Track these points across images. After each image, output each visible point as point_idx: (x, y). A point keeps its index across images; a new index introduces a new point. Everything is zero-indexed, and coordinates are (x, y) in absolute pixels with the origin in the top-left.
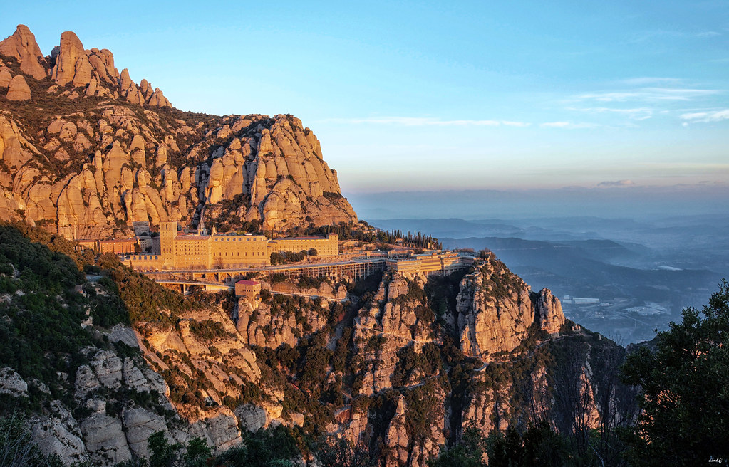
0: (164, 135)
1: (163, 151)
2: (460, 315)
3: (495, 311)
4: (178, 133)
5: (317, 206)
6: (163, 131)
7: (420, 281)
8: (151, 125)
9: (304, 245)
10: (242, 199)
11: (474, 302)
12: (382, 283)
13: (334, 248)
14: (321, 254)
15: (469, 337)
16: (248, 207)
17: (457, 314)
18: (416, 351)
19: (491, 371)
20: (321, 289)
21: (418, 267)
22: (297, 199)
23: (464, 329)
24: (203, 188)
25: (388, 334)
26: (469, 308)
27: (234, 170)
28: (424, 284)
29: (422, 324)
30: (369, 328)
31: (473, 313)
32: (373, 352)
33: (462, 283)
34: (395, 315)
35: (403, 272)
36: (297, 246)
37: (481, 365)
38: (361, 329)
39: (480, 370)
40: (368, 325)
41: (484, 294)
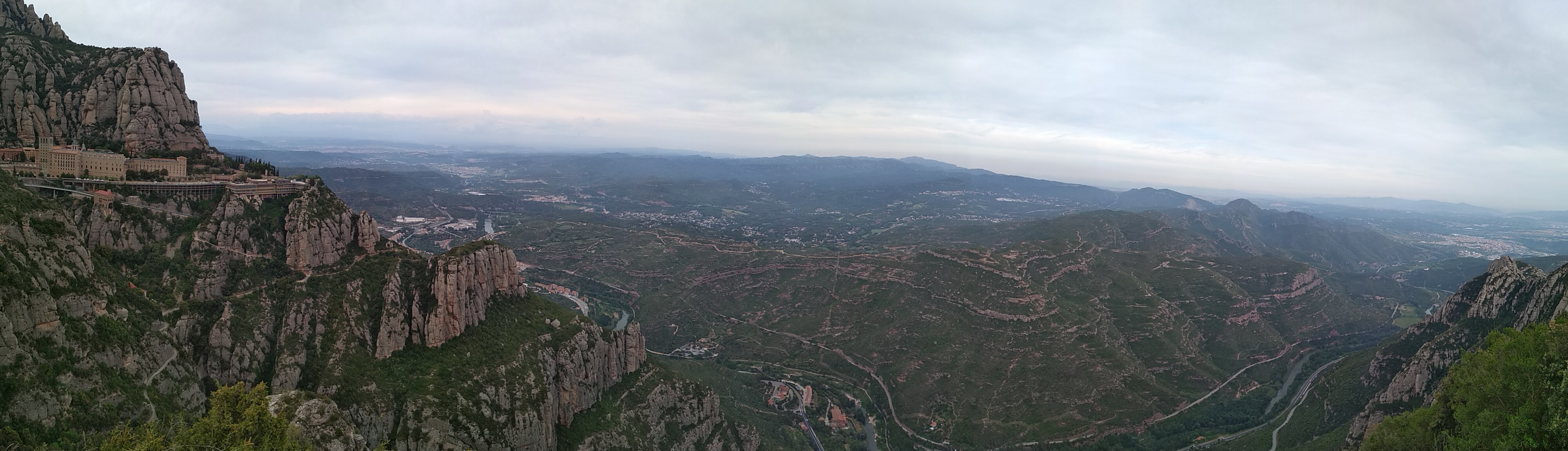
1: (51, 77)
2: (288, 233)
3: (317, 229)
5: (174, 133)
7: (256, 203)
9: (157, 166)
10: (111, 122)
11: (299, 222)
12: (221, 203)
13: (182, 170)
14: (172, 174)
15: (294, 253)
16: (114, 129)
17: (285, 232)
18: (246, 264)
19: (312, 282)
20: (167, 204)
21: (254, 190)
22: (156, 125)
23: (290, 245)
24: (82, 109)
25: (222, 247)
26: (295, 227)
27: (106, 96)
28: (259, 205)
29: (254, 240)
30: (206, 241)
31: (298, 232)
32: (207, 262)
33: (290, 206)
34: (229, 231)
35: (239, 194)
36: (152, 165)
37: (302, 276)
38: (198, 241)
39: (302, 281)
40: (204, 239)
41: (309, 215)
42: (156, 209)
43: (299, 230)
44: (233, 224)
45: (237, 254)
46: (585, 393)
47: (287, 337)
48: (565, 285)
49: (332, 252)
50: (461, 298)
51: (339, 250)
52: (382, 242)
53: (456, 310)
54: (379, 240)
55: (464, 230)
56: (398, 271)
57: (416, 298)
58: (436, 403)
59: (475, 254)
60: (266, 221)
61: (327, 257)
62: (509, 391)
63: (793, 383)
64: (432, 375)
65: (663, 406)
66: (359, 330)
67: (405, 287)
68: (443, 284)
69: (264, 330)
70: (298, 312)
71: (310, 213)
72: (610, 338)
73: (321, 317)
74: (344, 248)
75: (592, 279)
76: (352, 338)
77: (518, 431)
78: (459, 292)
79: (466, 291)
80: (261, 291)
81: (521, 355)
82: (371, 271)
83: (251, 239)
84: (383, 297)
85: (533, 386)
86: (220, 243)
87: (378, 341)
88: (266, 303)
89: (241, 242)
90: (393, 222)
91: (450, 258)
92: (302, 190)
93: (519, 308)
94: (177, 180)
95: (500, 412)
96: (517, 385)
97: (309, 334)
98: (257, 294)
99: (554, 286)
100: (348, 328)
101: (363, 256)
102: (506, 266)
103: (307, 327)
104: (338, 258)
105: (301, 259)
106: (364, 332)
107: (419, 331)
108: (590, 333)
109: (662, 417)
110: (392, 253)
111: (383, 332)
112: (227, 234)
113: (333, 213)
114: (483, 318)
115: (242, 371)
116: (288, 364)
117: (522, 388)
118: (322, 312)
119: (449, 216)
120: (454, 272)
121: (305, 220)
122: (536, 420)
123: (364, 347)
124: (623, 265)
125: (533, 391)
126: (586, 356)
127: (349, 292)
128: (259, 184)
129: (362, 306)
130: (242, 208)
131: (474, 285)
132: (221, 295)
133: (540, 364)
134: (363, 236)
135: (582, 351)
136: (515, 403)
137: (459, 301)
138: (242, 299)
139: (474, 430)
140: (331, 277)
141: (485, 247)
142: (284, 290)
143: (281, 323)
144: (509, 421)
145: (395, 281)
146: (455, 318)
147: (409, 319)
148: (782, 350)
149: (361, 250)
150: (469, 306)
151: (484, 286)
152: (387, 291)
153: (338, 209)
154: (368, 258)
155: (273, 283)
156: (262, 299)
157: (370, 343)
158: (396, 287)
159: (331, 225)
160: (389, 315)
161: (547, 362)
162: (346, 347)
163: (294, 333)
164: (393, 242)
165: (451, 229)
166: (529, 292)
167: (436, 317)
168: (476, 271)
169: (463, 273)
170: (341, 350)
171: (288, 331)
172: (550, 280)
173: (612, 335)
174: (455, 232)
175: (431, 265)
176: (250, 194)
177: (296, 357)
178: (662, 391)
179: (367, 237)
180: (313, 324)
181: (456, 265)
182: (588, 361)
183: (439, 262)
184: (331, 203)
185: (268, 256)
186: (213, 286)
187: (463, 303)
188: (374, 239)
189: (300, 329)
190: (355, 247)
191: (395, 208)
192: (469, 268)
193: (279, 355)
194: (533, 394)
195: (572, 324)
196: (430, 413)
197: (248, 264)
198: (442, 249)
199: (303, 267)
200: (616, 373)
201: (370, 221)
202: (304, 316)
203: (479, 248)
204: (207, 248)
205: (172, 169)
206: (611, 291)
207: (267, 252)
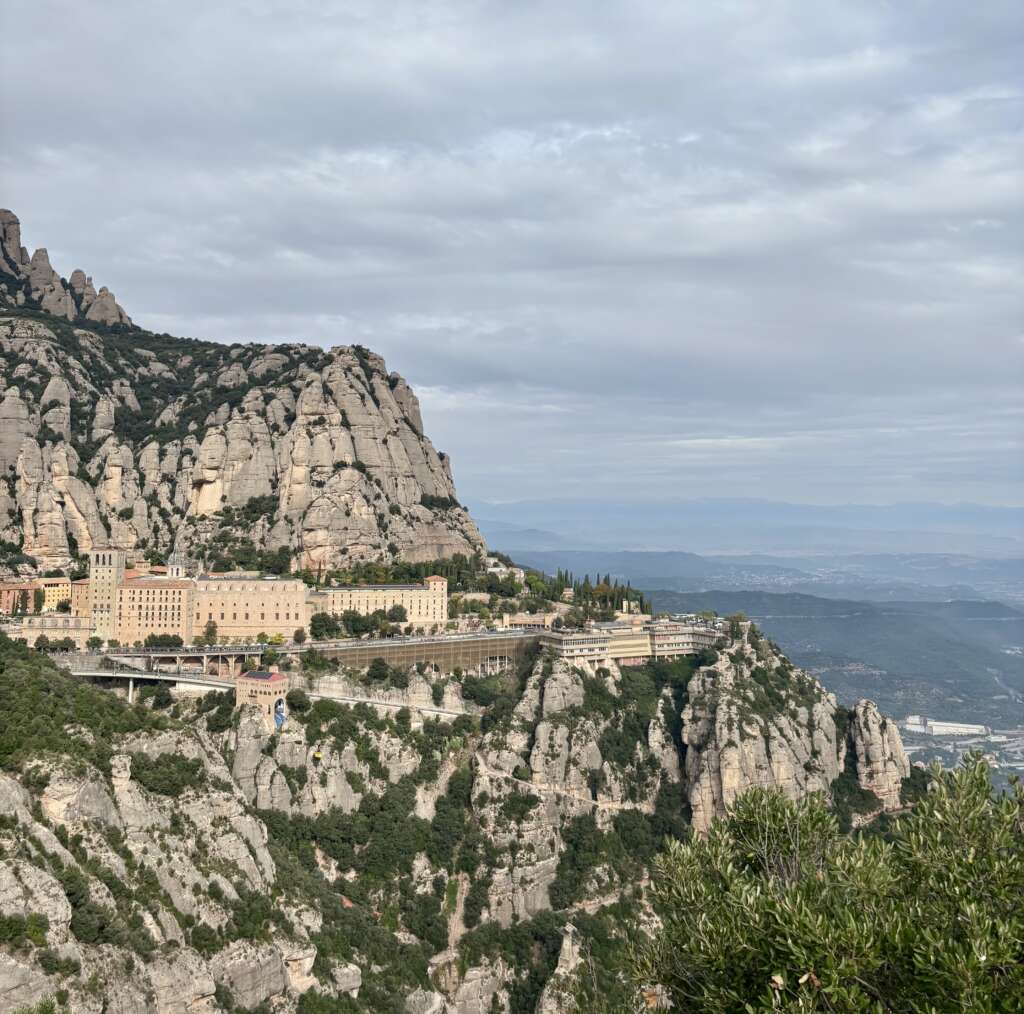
0: (111, 378)
1: (105, 410)
2: (690, 750)
4: (140, 374)
5: (409, 524)
6: (110, 369)
7: (610, 679)
8: (86, 358)
9: (380, 600)
10: (262, 507)
11: (717, 725)
12: (533, 680)
13: (438, 607)
14: (414, 619)
15: (709, 800)
16: (272, 522)
17: (685, 748)
18: (599, 826)
20: (410, 690)
21: (603, 649)
22: (371, 509)
23: (698, 781)
24: (184, 483)
25: (543, 788)
26: (709, 736)
27: (247, 450)
28: (616, 682)
29: (613, 768)
30: (505, 775)
33: (693, 684)
34: (557, 747)
35: (573, 657)
36: (367, 601)
38: (488, 776)
40: (502, 769)
41: (738, 708)
42: (386, 703)
43: (721, 745)
44: (563, 730)
45: (576, 803)
71: (741, 703)
74: (826, 791)
83: (607, 765)
86: (536, 777)
89: (585, 772)
94: (427, 630)
101: (873, 815)
112: (551, 754)
113: (793, 703)
121: (730, 719)
128: (613, 632)
130: (580, 690)
134: (868, 762)
149: (868, 800)
153: (802, 693)
154: (884, 818)
176: (596, 658)
185: (646, 808)
190: (851, 789)
197: (604, 825)
204: (508, 790)
205: (416, 606)
207: (643, 797)
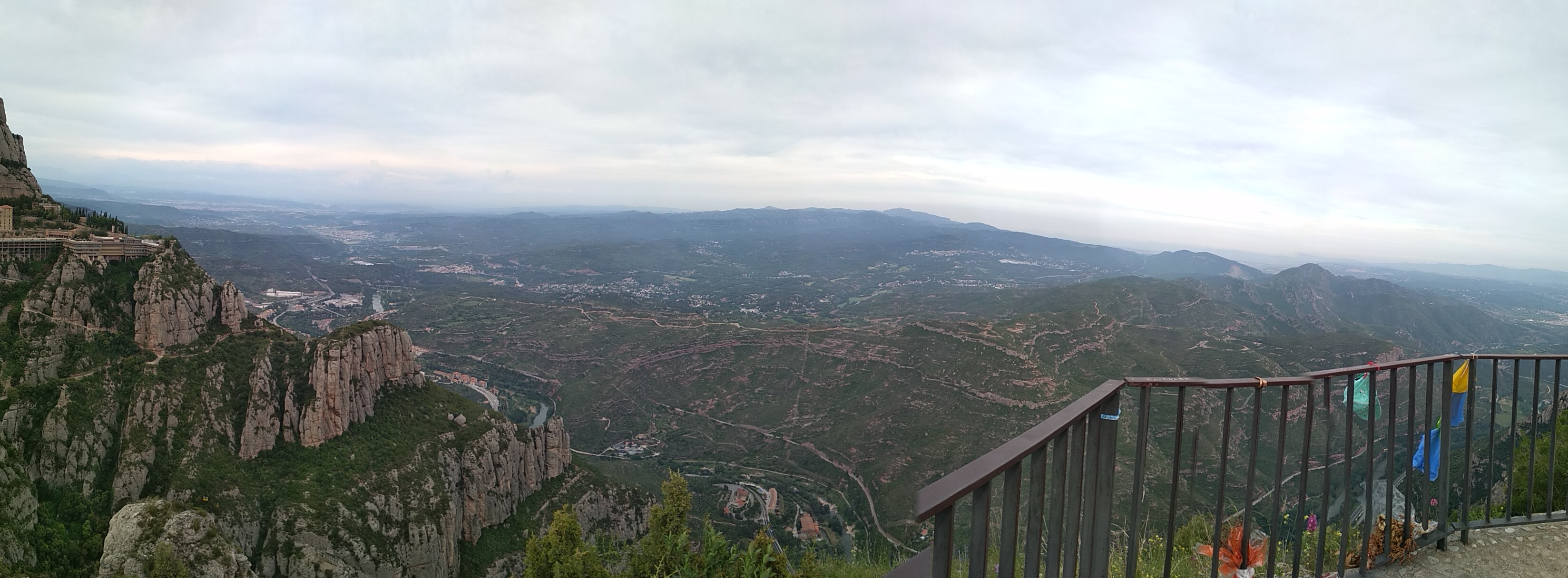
2: (137, 304)
3: (172, 301)
7: (100, 266)
11: (151, 292)
12: (58, 264)
13: (7, 223)
15: (143, 328)
17: (133, 303)
18: (87, 339)
19: (165, 365)
21: (98, 250)
23: (139, 319)
25: (58, 319)
26: (146, 298)
28: (103, 268)
29: (97, 311)
30: (38, 312)
31: (149, 303)
32: (39, 338)
33: (141, 271)
34: (67, 299)
35: (80, 254)
37: (154, 357)
38: (29, 312)
39: (153, 363)
40: (36, 309)
41: (162, 284)
43: (151, 302)
44: (71, 291)
45: (76, 327)
46: (495, 505)
47: (133, 429)
48: (471, 374)
49: (190, 329)
50: (344, 390)
51: (198, 326)
52: (249, 320)
53: (338, 404)
54: (246, 317)
55: (348, 307)
56: (268, 355)
57: (291, 388)
58: (312, 515)
59: (362, 337)
60: (112, 288)
61: (183, 334)
62: (402, 500)
63: (754, 485)
64: (308, 479)
65: (593, 518)
66: (220, 424)
67: (276, 374)
68: (323, 373)
69: (106, 419)
70: (146, 399)
71: (164, 281)
72: (527, 437)
73: (173, 407)
74: (204, 326)
75: (504, 366)
76: (210, 433)
77: (412, 547)
78: (343, 382)
79: (350, 381)
80: (104, 372)
81: (418, 457)
82: (236, 355)
83: (93, 309)
84: (250, 386)
85: (432, 493)
86: (55, 314)
87: (242, 438)
88: (109, 386)
89: (81, 312)
90: (262, 295)
91: (332, 342)
92: (155, 253)
93: (415, 401)
95: (391, 524)
96: (412, 492)
97: (159, 427)
98: (99, 375)
99: (458, 374)
100: (207, 422)
101: (226, 336)
102: (399, 351)
103: (156, 418)
104: (196, 336)
105: (151, 337)
106: (225, 427)
107: (292, 427)
108: (502, 432)
109: (592, 531)
110: (261, 333)
111: (249, 427)
112: (64, 303)
113: (192, 282)
114: (371, 413)
115: (79, 469)
116: (132, 461)
117: (418, 496)
118: (175, 402)
119: (330, 290)
120: (336, 359)
121: (157, 289)
122: (435, 535)
123: (224, 444)
124: (541, 348)
125: (432, 500)
126: (496, 460)
127: (209, 379)
128: (105, 242)
129: (224, 396)
130: (83, 271)
131: (361, 375)
132: (56, 377)
133: (441, 469)
134: (227, 311)
135: (492, 453)
136: (409, 514)
137: (343, 393)
138: (81, 381)
139: (358, 546)
140: (188, 360)
141: (375, 328)
142: (132, 372)
143: (127, 411)
144: (401, 535)
145: (264, 366)
146: (337, 413)
147: (280, 412)
148: (739, 446)
149: (224, 329)
150: (354, 399)
151: (373, 375)
152: (255, 378)
153: (198, 278)
154: (231, 338)
155: (119, 363)
156: (104, 381)
157: (232, 439)
158: (266, 374)
159: (189, 297)
160: (257, 407)
161: (449, 465)
162: (204, 444)
163: (141, 425)
164: (263, 319)
165: (332, 305)
166: (427, 383)
167: (314, 411)
168: (363, 356)
169: (347, 359)
170: (197, 448)
171: (135, 422)
172: (452, 368)
173: (529, 434)
174: (337, 309)
175: (308, 349)
176: (93, 255)
177: (143, 454)
178: (591, 499)
179: (231, 312)
180: (164, 415)
181: (339, 351)
182: (499, 466)
183: (318, 345)
184: (189, 271)
185: (113, 331)
186: (47, 367)
187: (347, 395)
188: (239, 316)
189: (148, 421)
190: (217, 324)
191: (265, 279)
192: (355, 353)
193: (122, 451)
194: (432, 504)
195: (480, 421)
196: (304, 525)
197: (89, 339)
198: (322, 331)
199: (155, 346)
200: (534, 480)
201: (236, 294)
202: (153, 405)
203: (366, 330)
204: (39, 319)
206: (527, 380)
207: (112, 326)
